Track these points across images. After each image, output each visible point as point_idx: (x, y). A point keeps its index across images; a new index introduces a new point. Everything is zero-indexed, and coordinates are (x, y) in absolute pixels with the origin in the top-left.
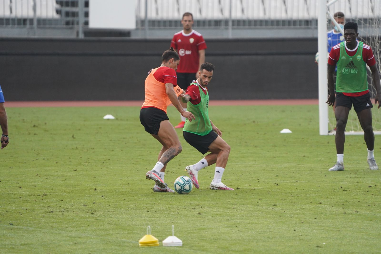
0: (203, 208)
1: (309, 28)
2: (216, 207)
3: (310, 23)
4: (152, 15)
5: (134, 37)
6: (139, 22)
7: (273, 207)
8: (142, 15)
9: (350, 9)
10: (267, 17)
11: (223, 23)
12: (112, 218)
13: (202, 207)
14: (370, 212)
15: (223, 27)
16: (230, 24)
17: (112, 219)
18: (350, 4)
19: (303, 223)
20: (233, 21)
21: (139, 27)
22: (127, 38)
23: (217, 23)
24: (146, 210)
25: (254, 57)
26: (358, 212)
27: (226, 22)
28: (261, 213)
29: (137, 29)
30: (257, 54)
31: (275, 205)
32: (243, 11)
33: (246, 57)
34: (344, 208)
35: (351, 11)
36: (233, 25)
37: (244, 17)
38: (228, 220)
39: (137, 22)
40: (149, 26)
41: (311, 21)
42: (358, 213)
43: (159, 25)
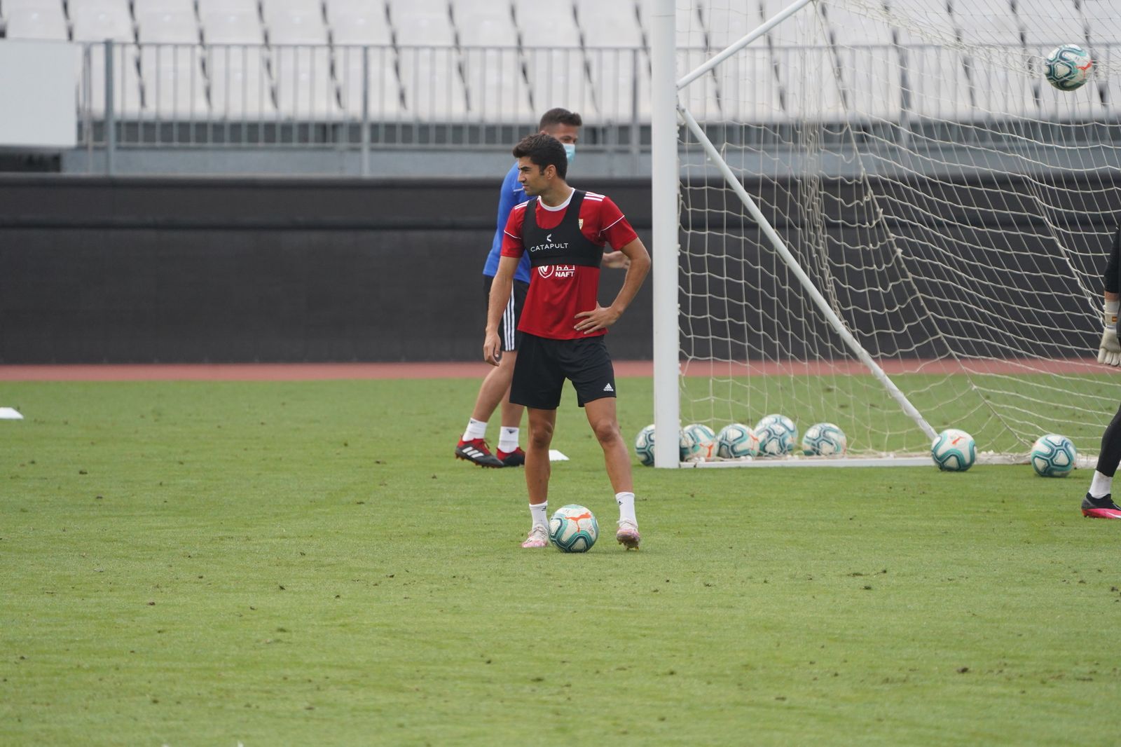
0: (323, 690)
1: (601, 151)
2: (363, 686)
3: (600, 136)
4: (128, 106)
5: (70, 171)
6: (87, 127)
7: (535, 686)
8: (98, 106)
9: (718, 95)
10: (474, 116)
11: (343, 134)
12: (44, 722)
13: (322, 688)
14: (821, 700)
15: (343, 144)
16: (366, 135)
17: (45, 726)
18: (716, 81)
19: (625, 733)
20: (375, 127)
21: (89, 140)
22: (51, 175)
23: (326, 132)
24: (149, 697)
25: (446, 235)
26: (783, 699)
27: (354, 129)
28: (500, 704)
29: (81, 148)
30: (453, 227)
31: (539, 680)
32: (402, 97)
33: (420, 235)
34: (742, 689)
35: (719, 102)
36: (374, 139)
37: (408, 116)
38: (401, 726)
39: (80, 126)
40: (119, 138)
41: (604, 130)
42: (786, 703)
43: (149, 138)
